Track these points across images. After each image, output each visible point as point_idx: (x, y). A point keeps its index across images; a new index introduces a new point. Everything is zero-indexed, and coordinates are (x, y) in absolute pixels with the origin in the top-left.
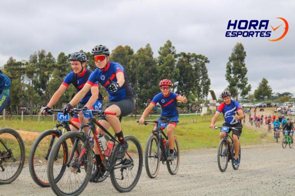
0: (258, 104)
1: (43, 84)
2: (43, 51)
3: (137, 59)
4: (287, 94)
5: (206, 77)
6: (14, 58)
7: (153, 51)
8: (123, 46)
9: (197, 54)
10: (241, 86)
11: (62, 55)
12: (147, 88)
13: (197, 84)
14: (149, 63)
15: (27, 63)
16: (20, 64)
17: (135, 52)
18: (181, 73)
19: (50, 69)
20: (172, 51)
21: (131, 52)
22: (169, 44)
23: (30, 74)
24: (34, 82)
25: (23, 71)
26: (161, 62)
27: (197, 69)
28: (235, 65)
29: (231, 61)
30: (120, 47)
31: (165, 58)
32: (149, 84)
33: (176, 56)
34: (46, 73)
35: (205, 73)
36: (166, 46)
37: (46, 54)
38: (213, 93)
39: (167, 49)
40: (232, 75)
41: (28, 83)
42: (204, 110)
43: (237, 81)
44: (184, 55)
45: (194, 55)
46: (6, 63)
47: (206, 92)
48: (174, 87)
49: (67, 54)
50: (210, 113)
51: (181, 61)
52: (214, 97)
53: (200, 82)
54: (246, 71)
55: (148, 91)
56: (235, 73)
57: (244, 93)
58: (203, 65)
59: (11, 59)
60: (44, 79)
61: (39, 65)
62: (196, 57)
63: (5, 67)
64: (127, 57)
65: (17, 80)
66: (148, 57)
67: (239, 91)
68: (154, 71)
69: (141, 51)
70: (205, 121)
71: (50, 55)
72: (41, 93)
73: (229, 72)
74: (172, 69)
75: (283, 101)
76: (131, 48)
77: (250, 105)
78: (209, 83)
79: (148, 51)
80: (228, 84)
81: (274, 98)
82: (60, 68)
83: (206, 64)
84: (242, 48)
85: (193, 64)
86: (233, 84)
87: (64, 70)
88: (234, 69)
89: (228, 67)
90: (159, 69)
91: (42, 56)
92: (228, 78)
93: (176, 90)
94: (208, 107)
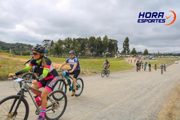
0: (132, 56)
1: (69, 47)
2: (69, 37)
3: (96, 41)
4: (141, 52)
5: (117, 47)
6: (60, 39)
7: (101, 38)
8: (92, 36)
9: (115, 40)
10: (127, 50)
11: (74, 38)
12: (99, 49)
13: (114, 49)
14: (100, 42)
15: (64, 41)
16: (62, 41)
17: (96, 38)
18: (109, 45)
19: (71, 43)
20: (107, 38)
21: (95, 38)
22: (106, 36)
23: (65, 44)
24: (66, 46)
25: (63, 43)
26: (104, 42)
27: (114, 44)
28: (126, 43)
29: (124, 42)
30: (92, 37)
31: (105, 41)
32: (100, 48)
33: (108, 40)
34: (70, 44)
35: (117, 45)
36: (105, 37)
37: (70, 38)
38: (119, 52)
39: (106, 38)
40: (125, 47)
41: (64, 47)
42: (116, 57)
43: (126, 48)
44: (110, 40)
45: (113, 40)
46: (58, 41)
47: (117, 51)
48: (107, 49)
49: (76, 39)
50: (118, 57)
51: (110, 42)
52: (119, 53)
53: (115, 48)
54: (129, 45)
55: (99, 50)
56: (126, 46)
57: (128, 52)
58: (116, 43)
59: (60, 40)
60: (69, 46)
61: (67, 42)
62: (114, 41)
63: (58, 42)
64: (94, 40)
65: (61, 46)
66: (100, 40)
67: (127, 51)
68: (102, 44)
69: (98, 38)
70: (116, 60)
71: (71, 39)
72: (68, 50)
73: (124, 45)
74: (107, 44)
75: (140, 55)
76: (95, 37)
77: (129, 55)
78: (118, 48)
79: (100, 38)
80: (123, 49)
81: (137, 53)
82: (73, 43)
83: (117, 43)
84: (128, 38)
85: (113, 43)
86: (125, 49)
87: (75, 43)
88: (125, 45)
89: (124, 44)
90: (103, 44)
91: (68, 39)
92: (124, 47)
93: (108, 50)
94: (117, 55)
